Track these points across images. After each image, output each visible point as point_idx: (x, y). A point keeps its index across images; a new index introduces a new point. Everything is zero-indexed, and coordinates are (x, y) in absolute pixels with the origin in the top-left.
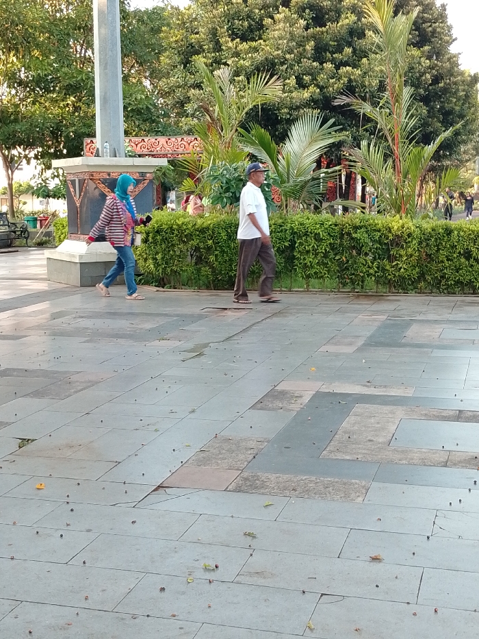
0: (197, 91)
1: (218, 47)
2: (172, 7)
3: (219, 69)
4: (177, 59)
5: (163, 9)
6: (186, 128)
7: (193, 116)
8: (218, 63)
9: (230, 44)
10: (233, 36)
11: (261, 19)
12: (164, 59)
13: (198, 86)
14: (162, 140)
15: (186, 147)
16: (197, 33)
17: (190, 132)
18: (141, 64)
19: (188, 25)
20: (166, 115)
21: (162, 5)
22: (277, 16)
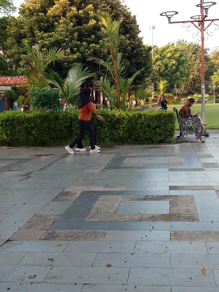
0: (25, 56)
1: (33, 35)
2: (11, 17)
3: (35, 45)
4: (14, 41)
5: (7, 18)
6: (20, 72)
7: (23, 67)
8: (34, 42)
9: (39, 34)
10: (40, 30)
11: (53, 22)
12: (9, 41)
13: (25, 53)
14: (9, 78)
15: (20, 81)
16: (24, 29)
17: (22, 74)
19: (18, 24)
20: (11, 67)
21: (7, 16)
22: (60, 21)
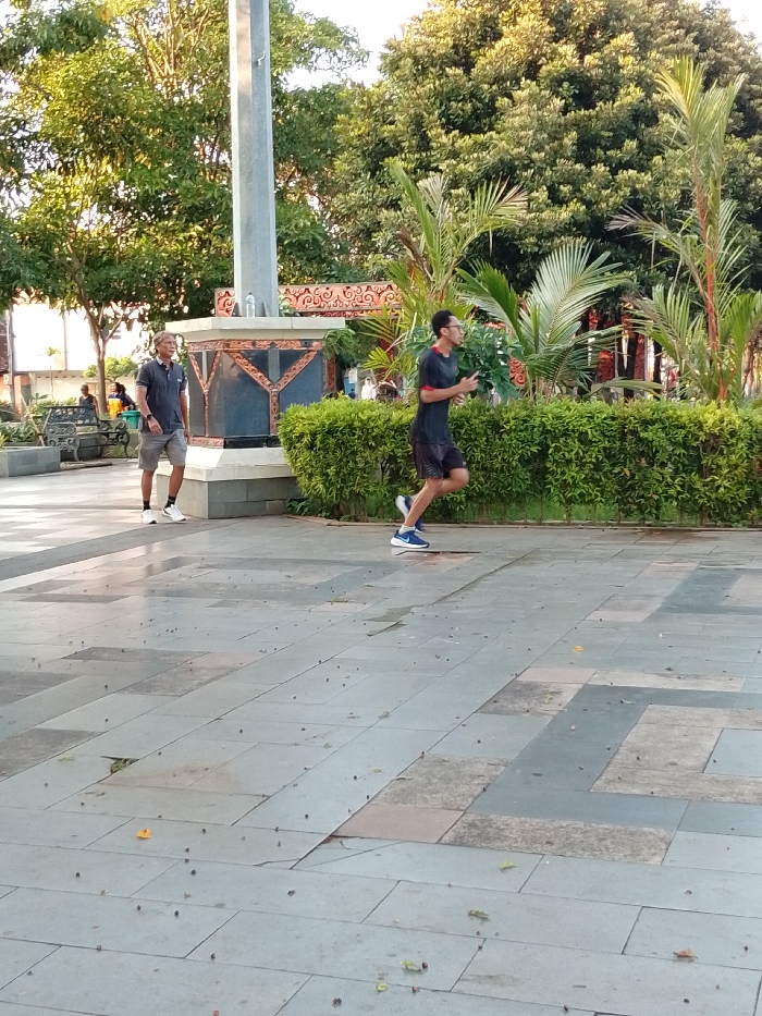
0: (392, 213)
1: (424, 144)
2: (353, 84)
3: (427, 177)
4: (360, 163)
5: (339, 88)
6: (374, 270)
7: (385, 251)
8: (425, 168)
9: (444, 139)
10: (449, 125)
11: (493, 99)
12: (341, 164)
13: (394, 205)
14: (337, 289)
15: (374, 299)
16: (392, 123)
17: (380, 276)
18: (304, 173)
19: (377, 110)
20: (344, 251)
21: (337, 81)
22: (518, 94)
